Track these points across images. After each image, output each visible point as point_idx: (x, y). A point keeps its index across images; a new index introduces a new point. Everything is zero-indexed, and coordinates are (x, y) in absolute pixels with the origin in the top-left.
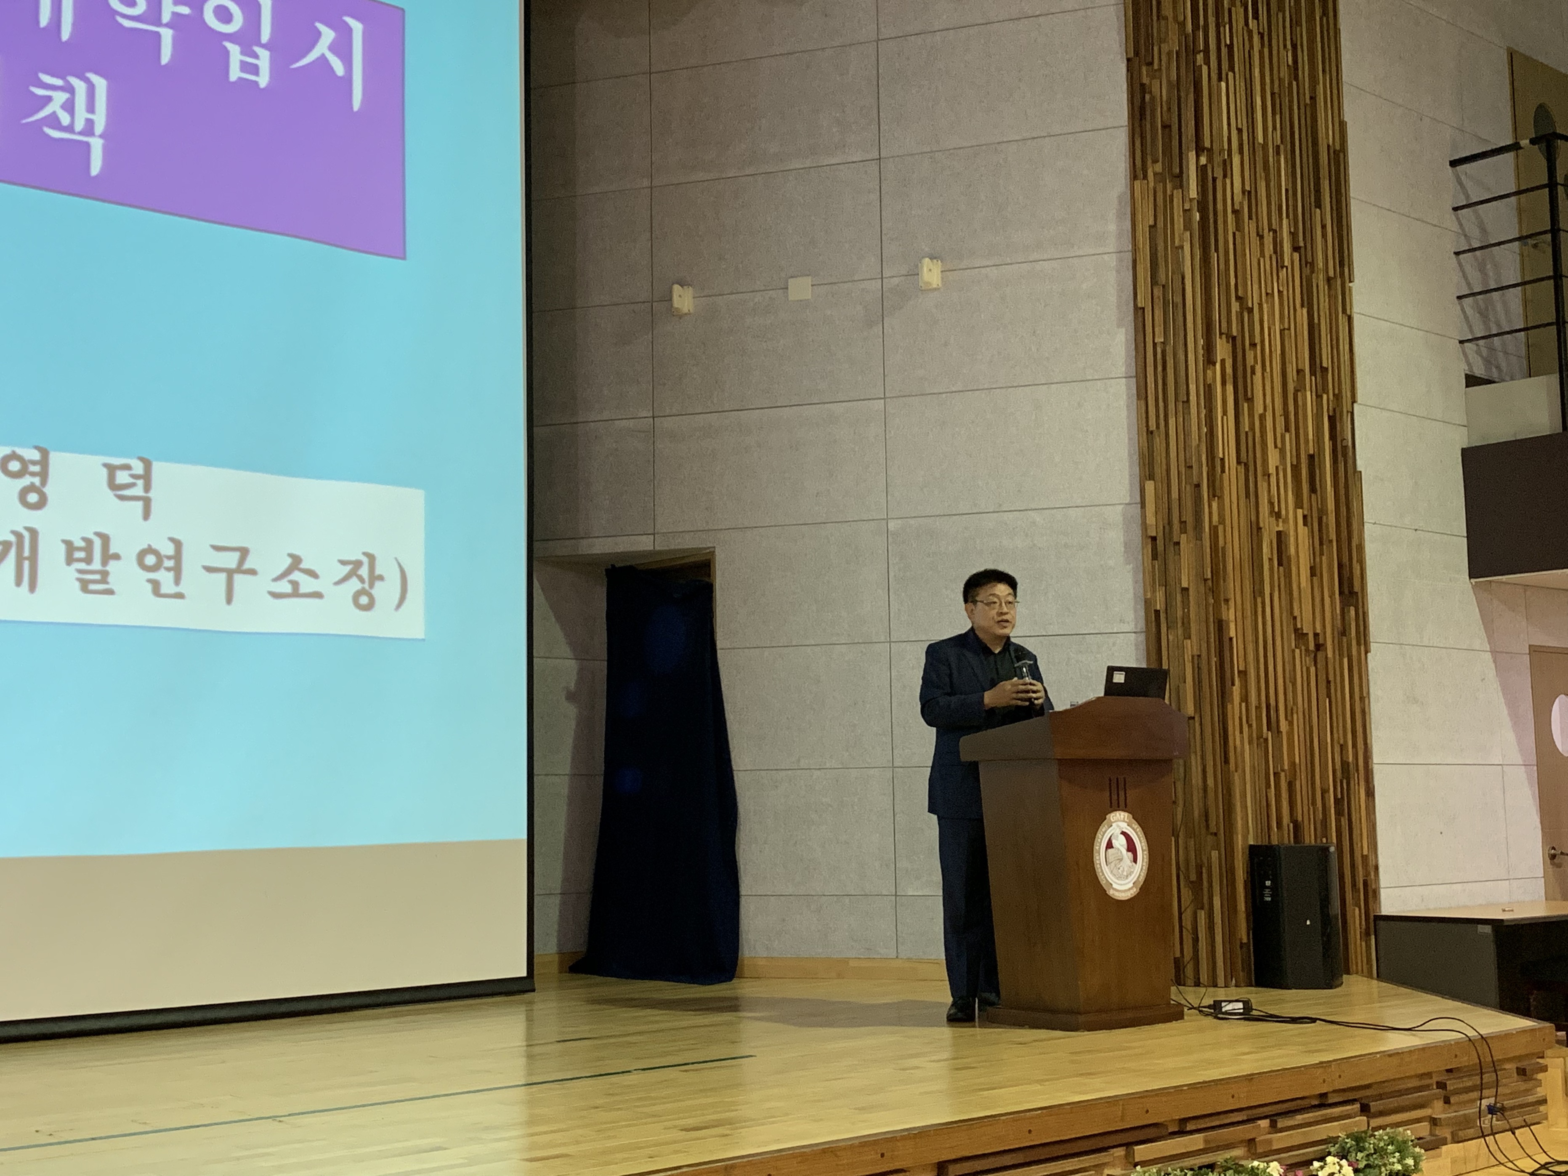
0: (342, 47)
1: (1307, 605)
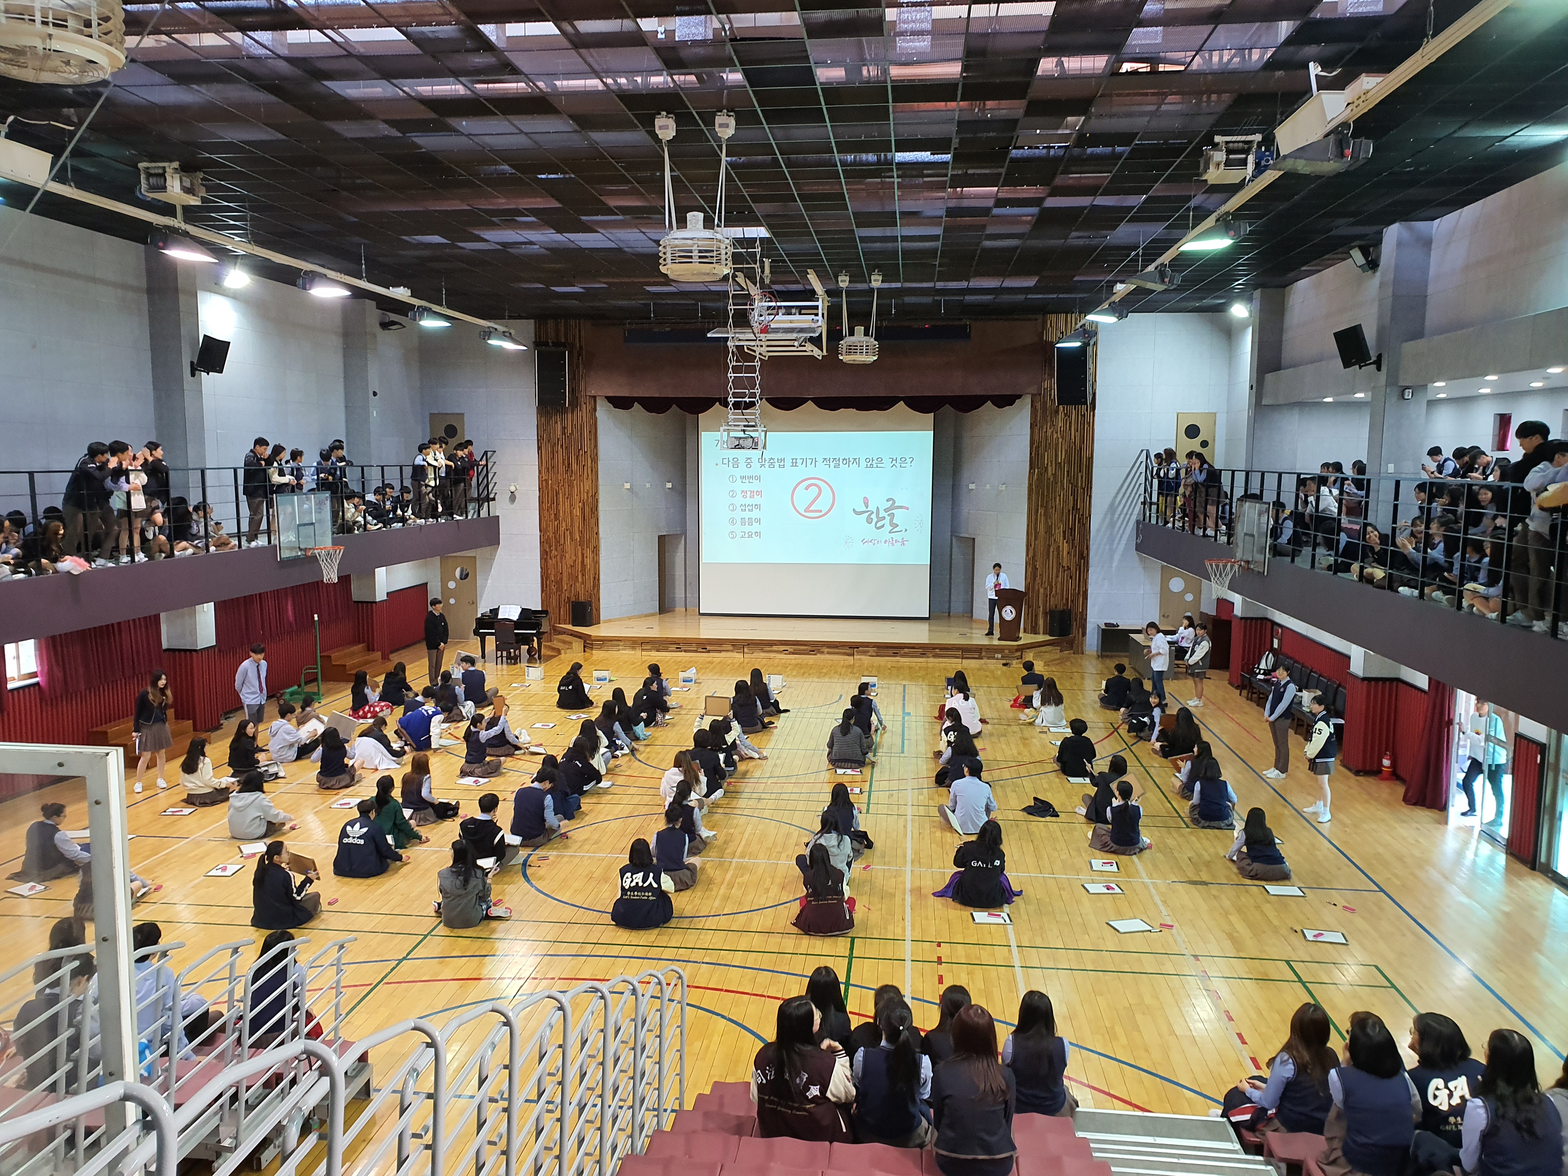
1: (1065, 560)
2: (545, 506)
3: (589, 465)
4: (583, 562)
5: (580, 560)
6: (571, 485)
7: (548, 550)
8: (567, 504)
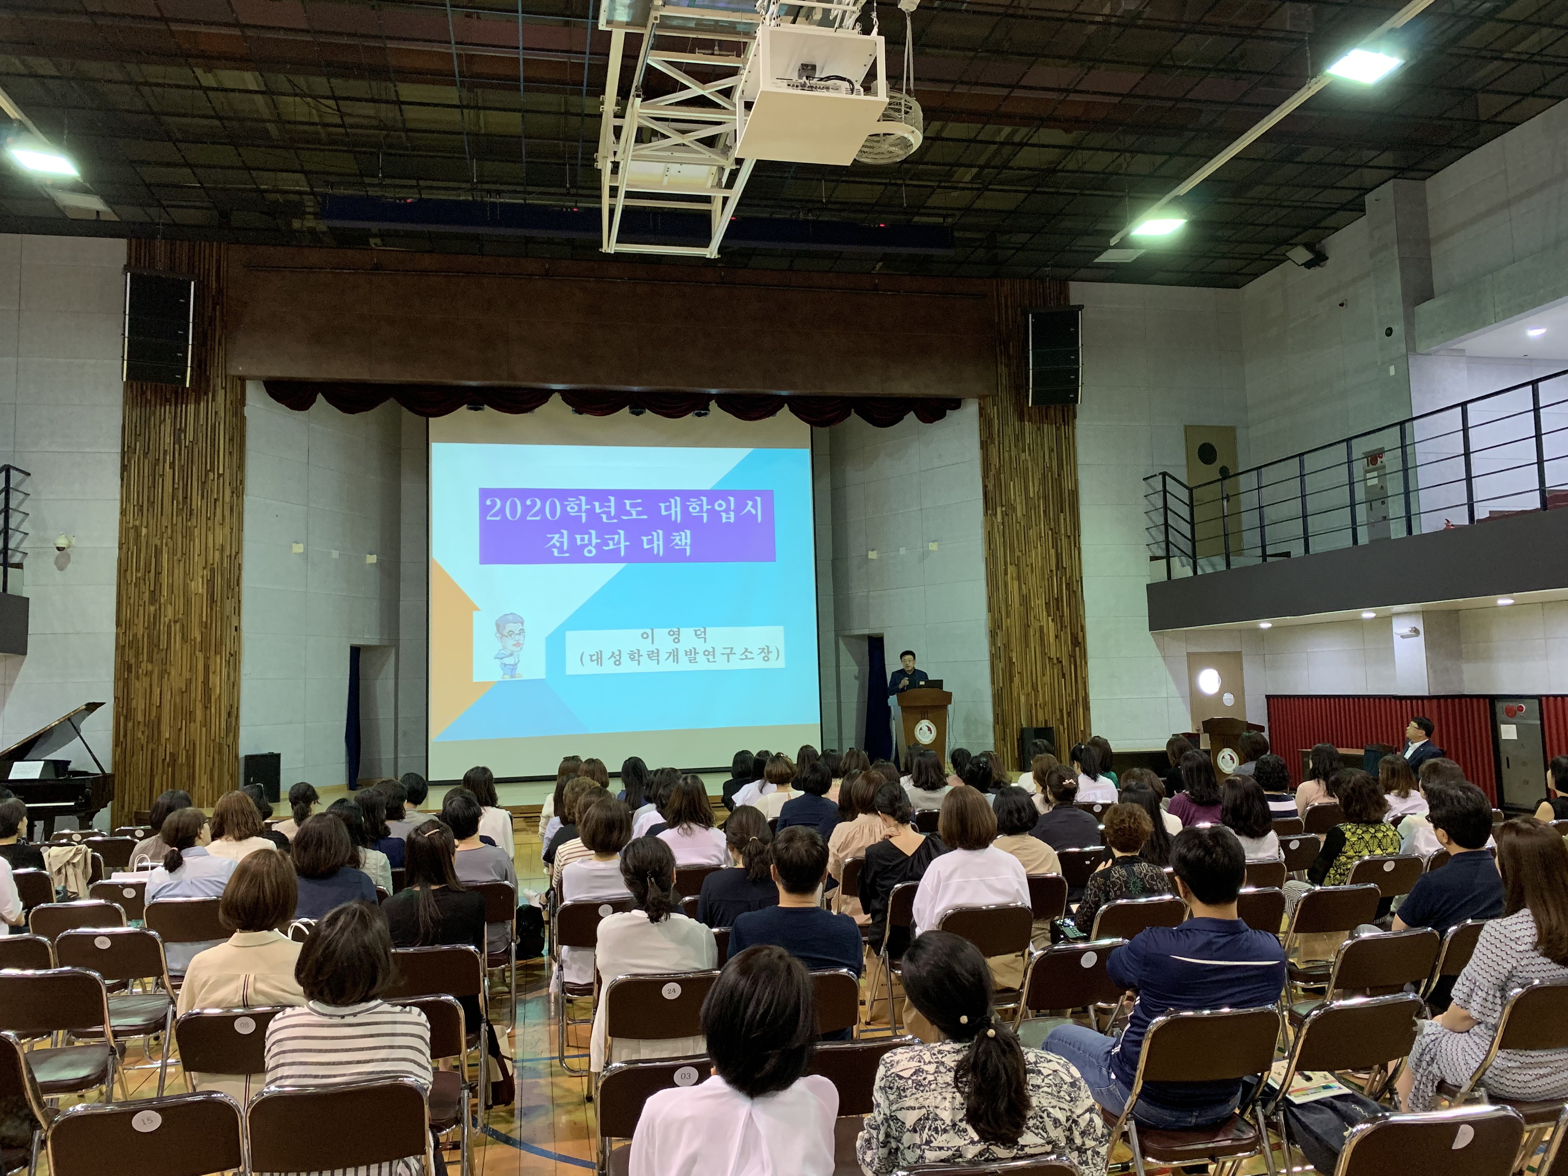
0: (755, 506)
1: (1053, 649)
2: (132, 576)
3: (227, 499)
4: (206, 682)
5: (201, 679)
6: (188, 534)
7: (133, 661)
8: (179, 573)
